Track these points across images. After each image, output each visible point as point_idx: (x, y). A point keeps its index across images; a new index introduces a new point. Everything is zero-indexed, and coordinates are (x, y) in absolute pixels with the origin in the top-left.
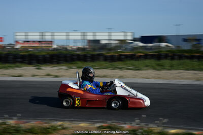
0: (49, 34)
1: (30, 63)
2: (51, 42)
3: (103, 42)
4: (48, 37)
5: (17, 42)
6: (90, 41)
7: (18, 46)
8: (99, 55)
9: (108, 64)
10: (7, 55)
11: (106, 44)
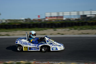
0: (62, 13)
1: (51, 27)
2: (62, 17)
3: (88, 16)
4: (61, 15)
5: (46, 17)
6: (82, 16)
7: (47, 19)
8: (86, 22)
9: (90, 27)
10: (41, 24)
11: (89, 17)
